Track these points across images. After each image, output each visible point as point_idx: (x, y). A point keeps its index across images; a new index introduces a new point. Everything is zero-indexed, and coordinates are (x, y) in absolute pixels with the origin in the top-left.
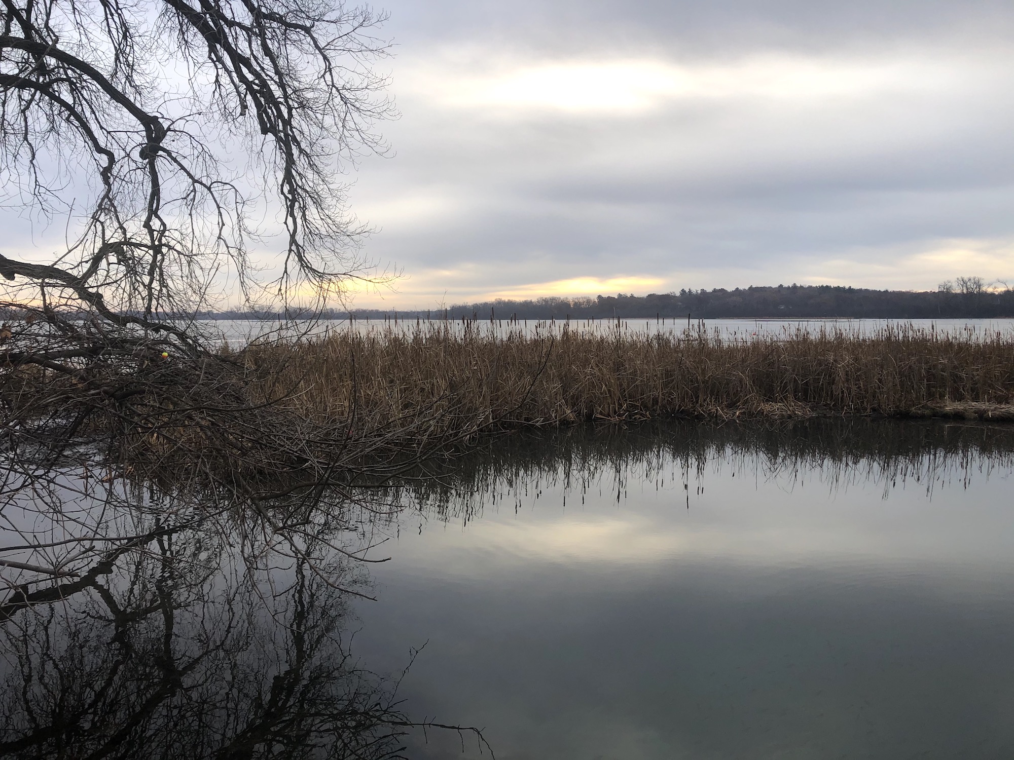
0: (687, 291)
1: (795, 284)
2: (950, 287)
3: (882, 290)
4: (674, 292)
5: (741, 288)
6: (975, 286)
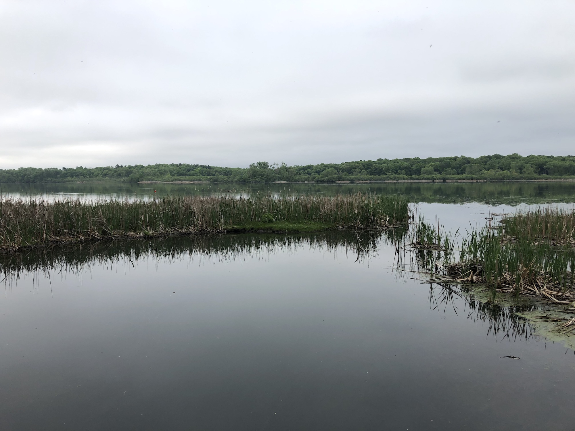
0: (120, 166)
1: (180, 163)
2: (254, 166)
3: (224, 167)
4: (111, 166)
5: (151, 165)
6: (265, 166)
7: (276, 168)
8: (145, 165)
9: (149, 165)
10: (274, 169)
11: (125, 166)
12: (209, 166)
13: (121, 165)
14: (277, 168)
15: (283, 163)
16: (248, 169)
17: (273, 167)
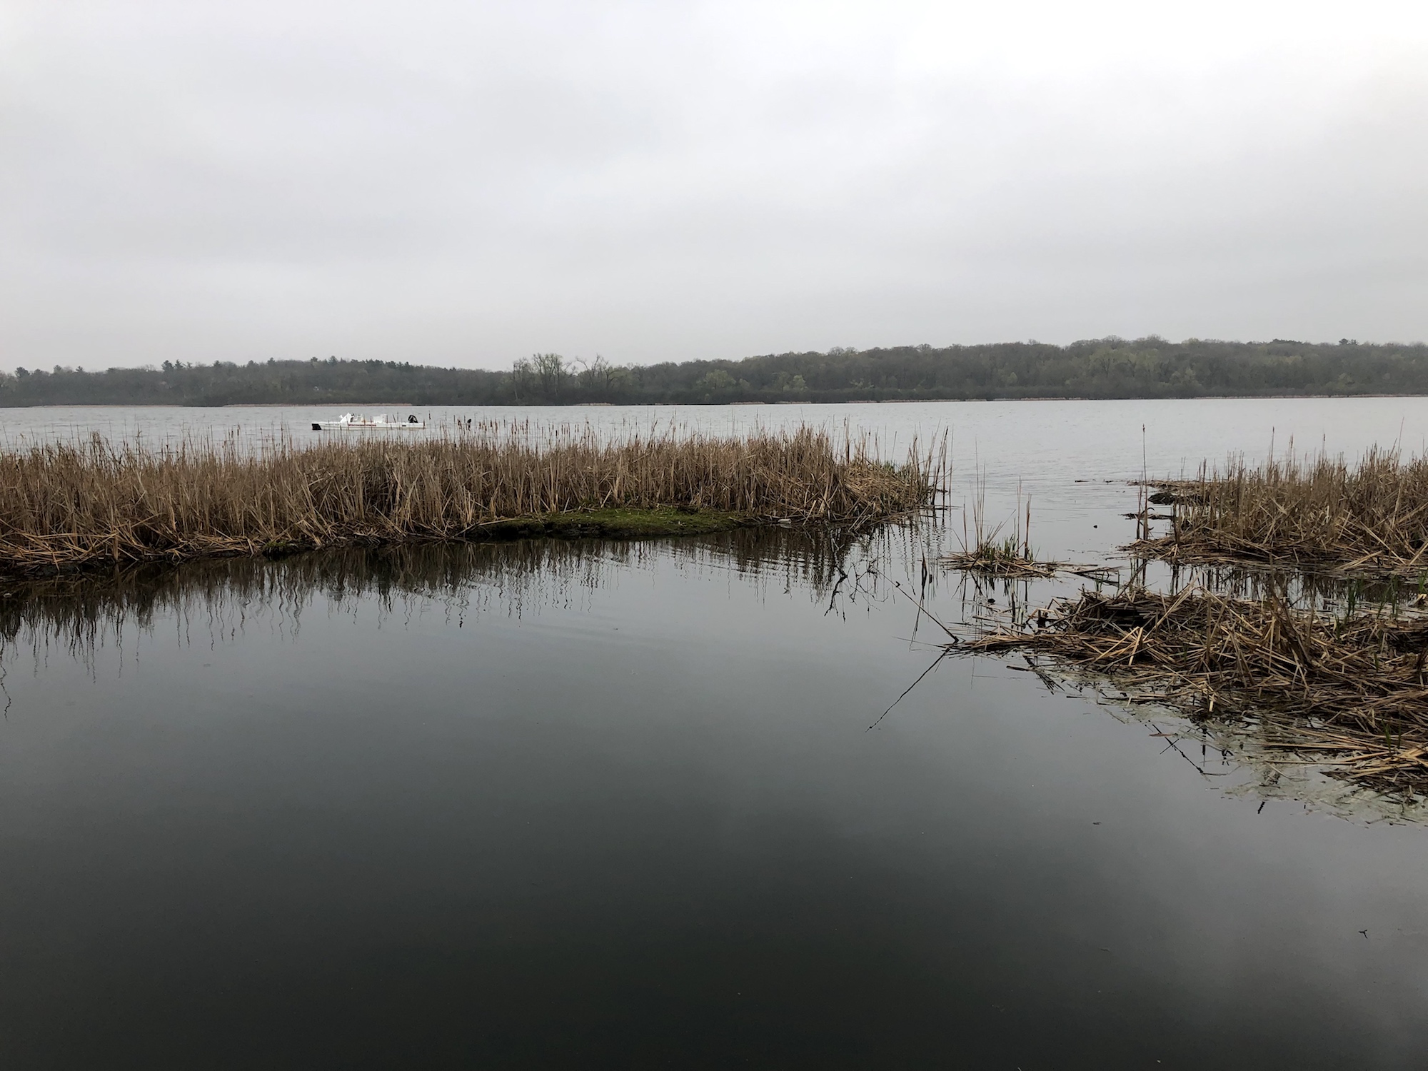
1: (333, 357)
2: (526, 365)
3: (448, 368)
4: (152, 366)
5: (257, 361)
6: (553, 365)
7: (581, 369)
8: (241, 362)
9: (251, 362)
10: (576, 372)
11: (189, 364)
12: (410, 364)
13: (178, 362)
14: (583, 370)
15: (598, 358)
16: (510, 373)
17: (575, 368)
